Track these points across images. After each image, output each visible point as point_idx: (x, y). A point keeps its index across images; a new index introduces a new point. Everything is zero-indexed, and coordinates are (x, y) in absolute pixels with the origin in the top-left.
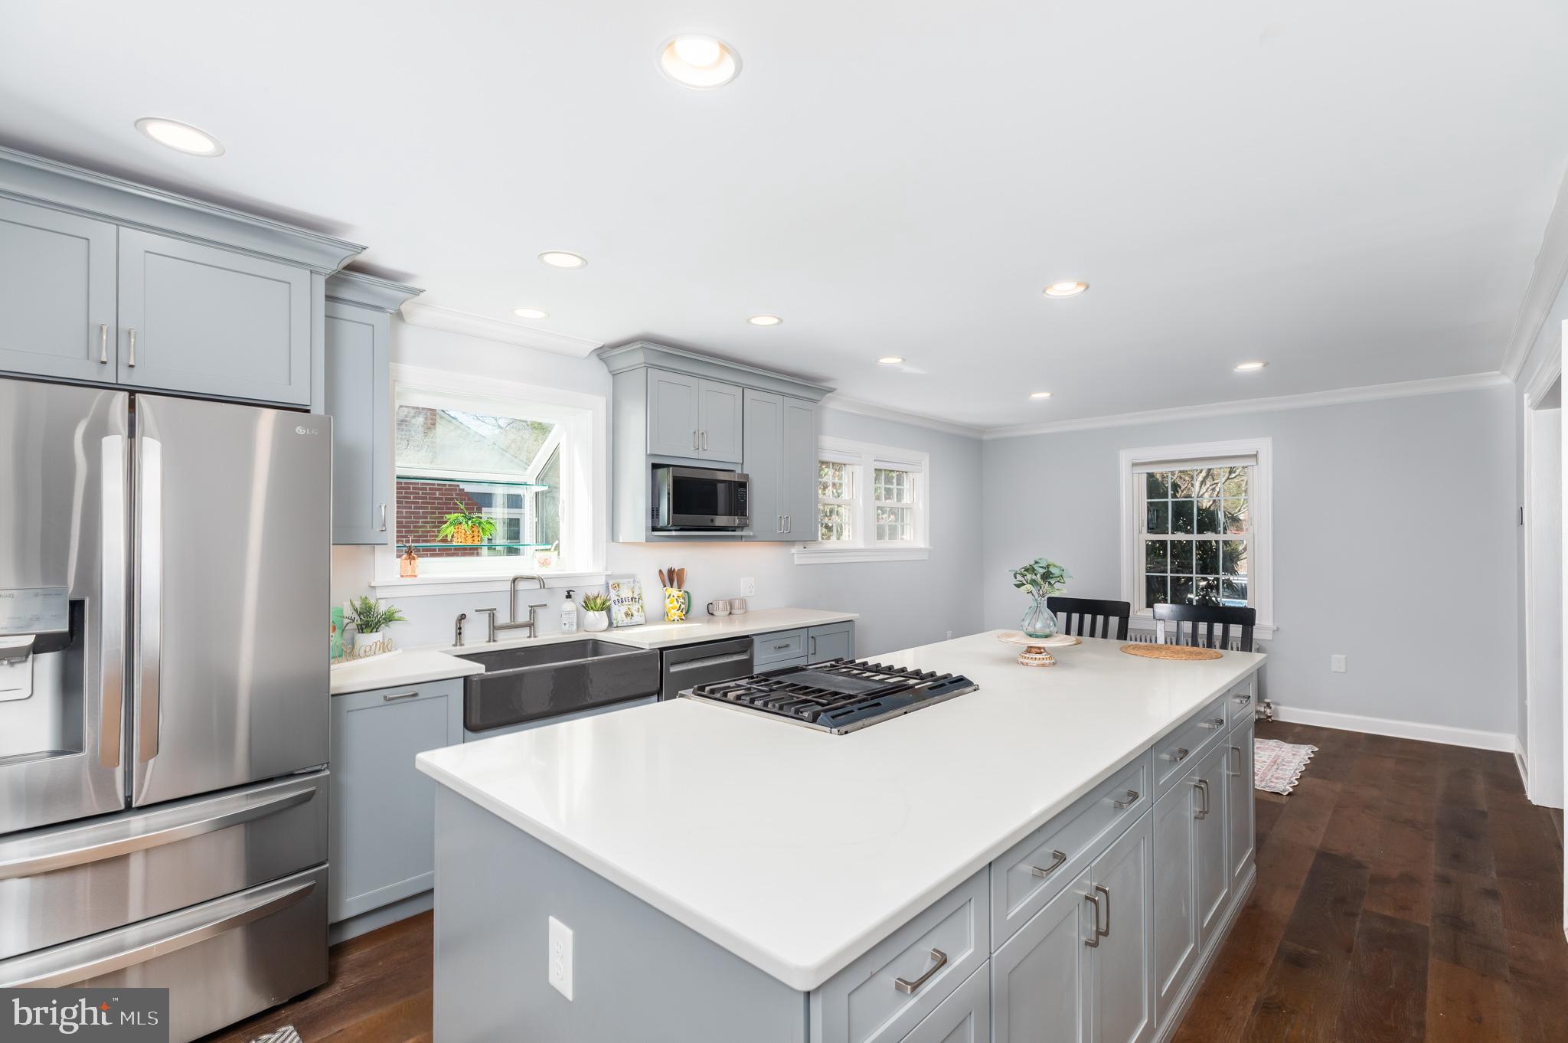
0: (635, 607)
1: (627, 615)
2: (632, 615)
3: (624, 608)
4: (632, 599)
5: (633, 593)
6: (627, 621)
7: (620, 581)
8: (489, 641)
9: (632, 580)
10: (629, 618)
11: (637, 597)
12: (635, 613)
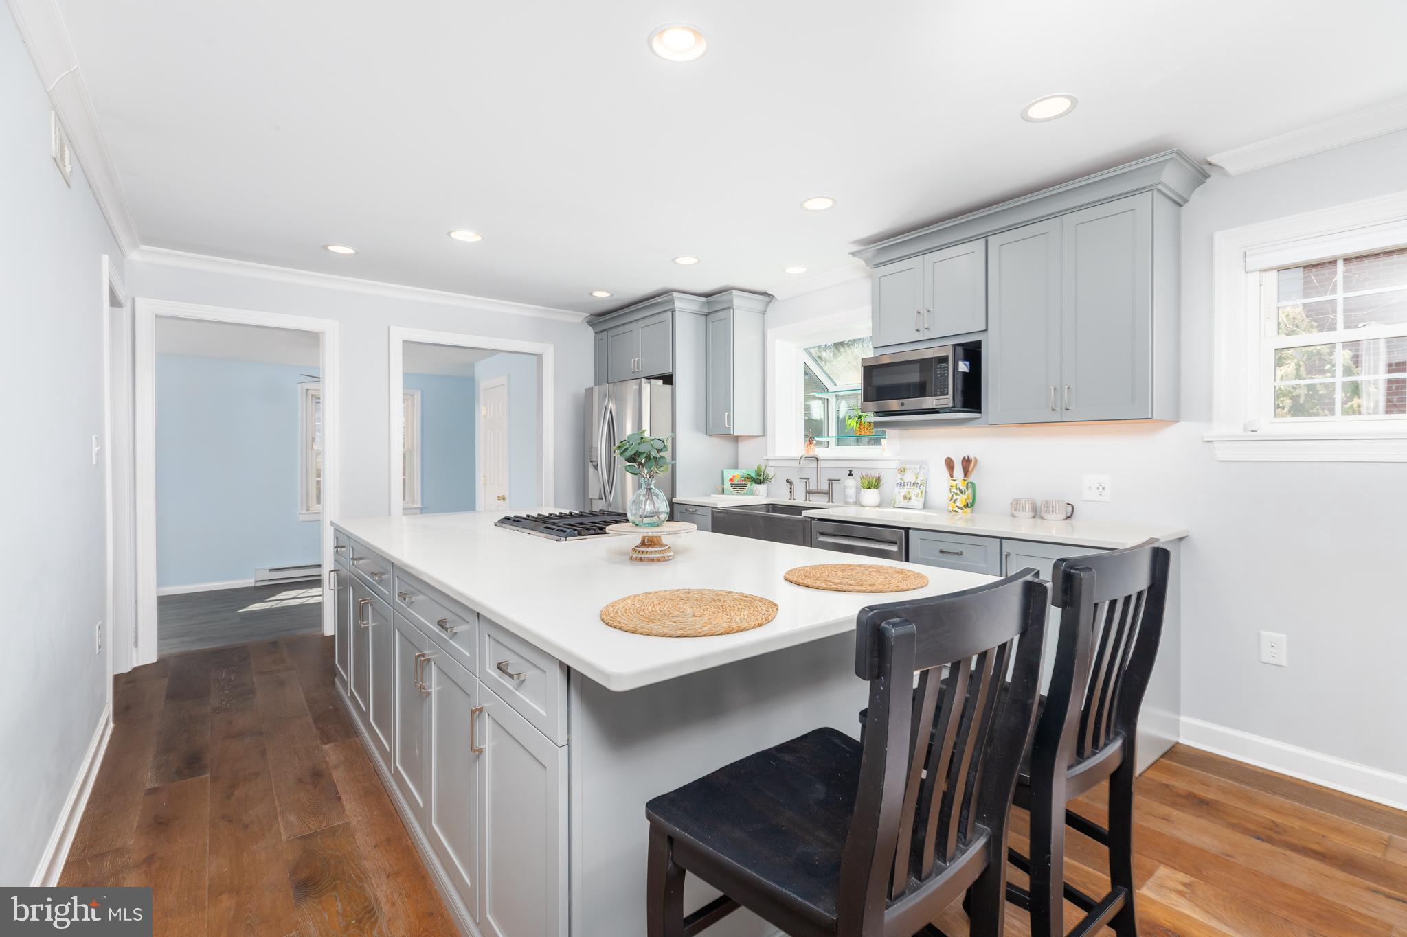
0: (914, 492)
1: (905, 497)
2: (910, 499)
3: (904, 491)
4: (914, 484)
5: (917, 478)
6: (904, 503)
7: (907, 466)
8: (806, 500)
9: (919, 466)
10: (906, 501)
11: (920, 483)
12: (913, 497)
